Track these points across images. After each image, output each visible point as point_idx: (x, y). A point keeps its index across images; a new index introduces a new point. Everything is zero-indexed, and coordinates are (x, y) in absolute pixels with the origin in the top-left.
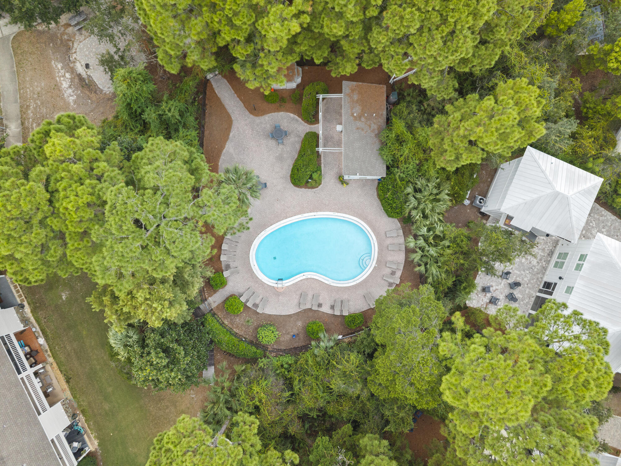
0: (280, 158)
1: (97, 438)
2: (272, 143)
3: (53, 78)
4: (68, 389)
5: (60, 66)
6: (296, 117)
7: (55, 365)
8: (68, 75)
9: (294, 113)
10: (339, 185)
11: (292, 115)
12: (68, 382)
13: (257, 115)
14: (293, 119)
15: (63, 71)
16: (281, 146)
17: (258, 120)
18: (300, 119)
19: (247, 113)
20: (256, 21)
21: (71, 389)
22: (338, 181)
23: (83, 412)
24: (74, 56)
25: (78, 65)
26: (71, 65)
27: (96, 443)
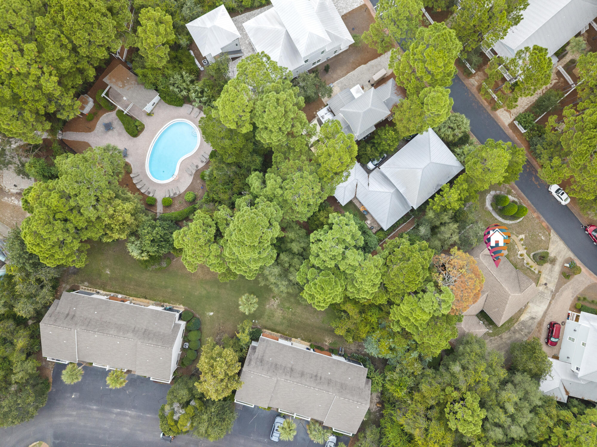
0: (120, 134)
1: (180, 304)
2: (110, 132)
3: (9, 205)
4: (149, 301)
5: (6, 198)
6: (107, 113)
7: (135, 298)
8: (13, 198)
9: (105, 113)
10: (151, 118)
11: (105, 115)
12: (146, 298)
13: (93, 130)
14: (107, 115)
15: (10, 199)
16: (115, 130)
17: (96, 131)
18: (109, 113)
19: (89, 133)
20: (42, 91)
21: (150, 299)
22: (149, 117)
23: (164, 302)
24: (7, 189)
25: (12, 190)
26: (10, 193)
27: (182, 306)
